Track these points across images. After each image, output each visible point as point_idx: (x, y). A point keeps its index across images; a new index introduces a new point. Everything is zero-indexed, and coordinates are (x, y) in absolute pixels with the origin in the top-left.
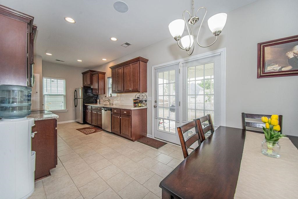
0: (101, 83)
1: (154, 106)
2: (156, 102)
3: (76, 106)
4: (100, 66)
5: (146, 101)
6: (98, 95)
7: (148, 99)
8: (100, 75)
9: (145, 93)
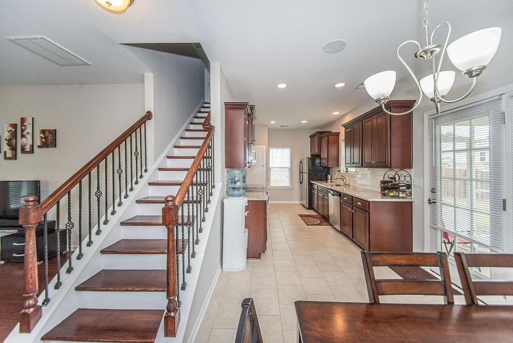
0: (333, 151)
1: (429, 200)
2: (433, 191)
3: (301, 183)
4: (331, 123)
5: (409, 187)
6: (329, 168)
7: (414, 184)
8: (331, 138)
9: (407, 170)
